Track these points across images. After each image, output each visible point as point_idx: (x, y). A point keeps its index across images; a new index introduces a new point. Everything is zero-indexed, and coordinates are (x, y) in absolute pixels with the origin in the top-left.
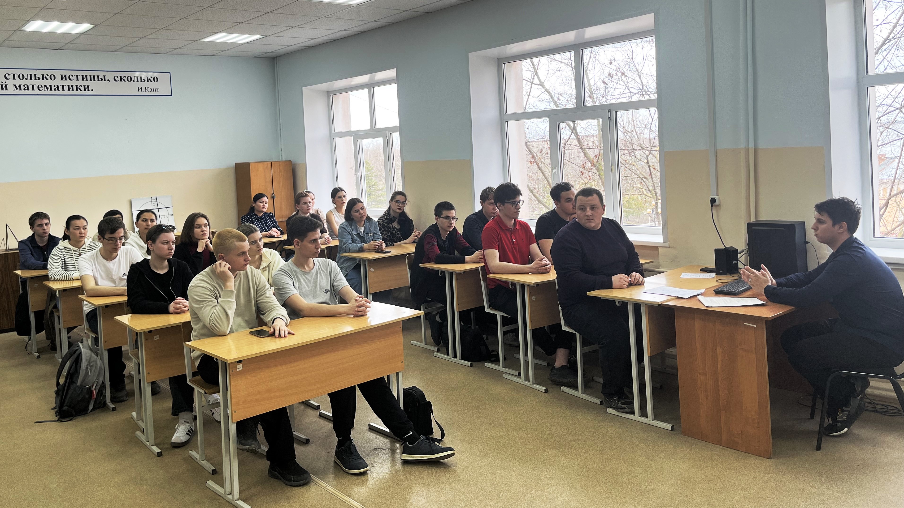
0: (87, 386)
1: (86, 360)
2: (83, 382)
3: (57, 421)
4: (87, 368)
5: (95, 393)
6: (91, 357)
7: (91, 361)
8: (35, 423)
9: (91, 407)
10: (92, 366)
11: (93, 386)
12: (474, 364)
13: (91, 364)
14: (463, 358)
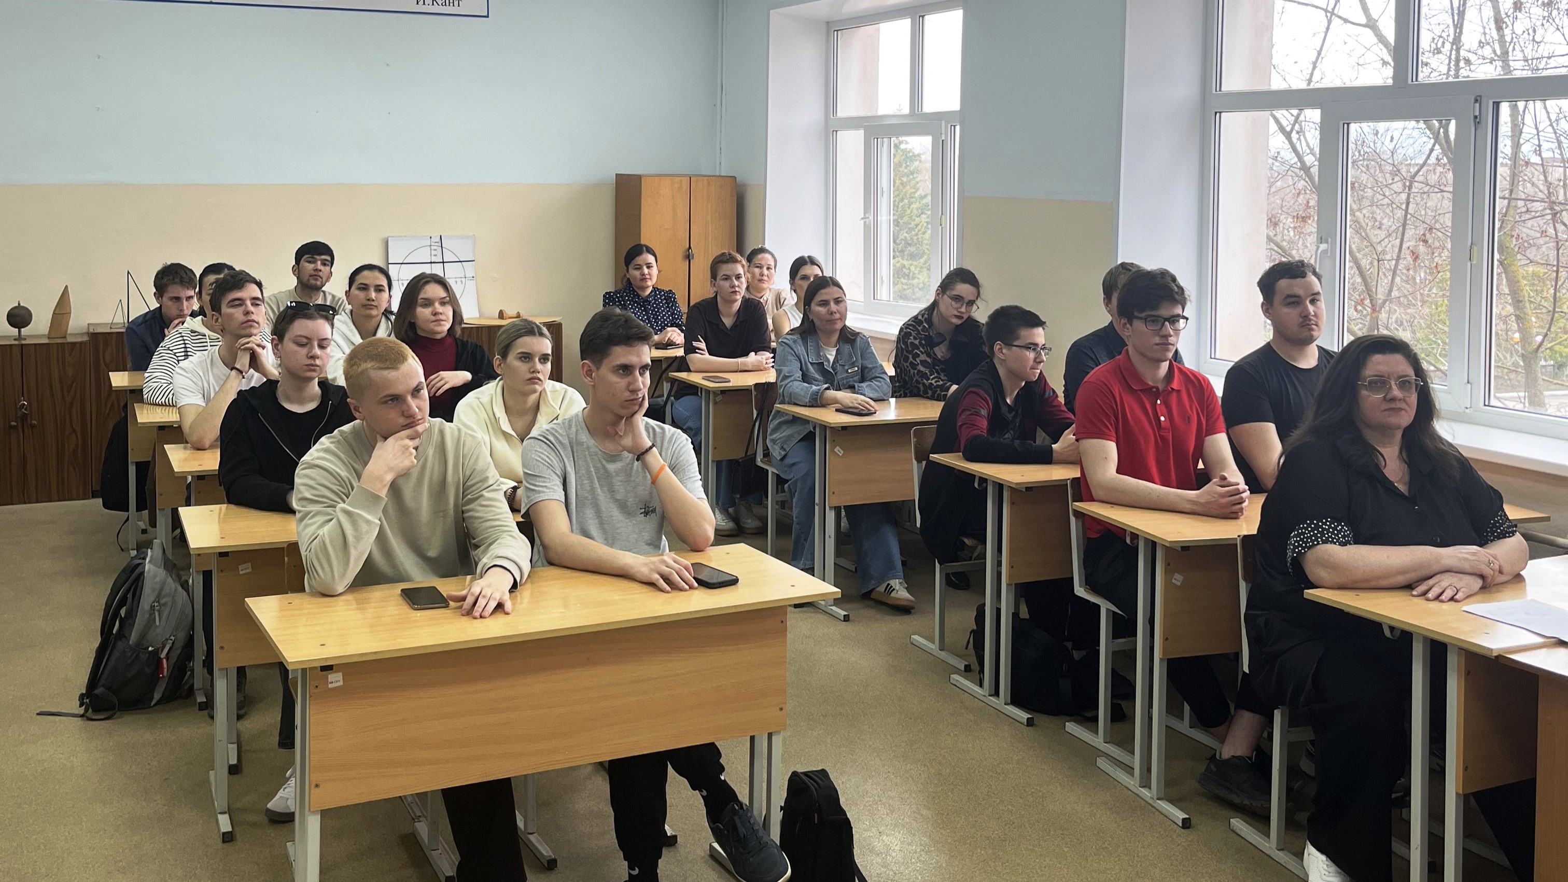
0: (150, 649)
1: (153, 590)
2: (143, 636)
3: (82, 716)
4: (152, 608)
5: (165, 666)
6: (163, 584)
7: (163, 593)
8: (38, 714)
9: (157, 696)
10: (165, 604)
11: (164, 647)
12: (1041, 719)
13: (162, 601)
14: (1016, 700)
